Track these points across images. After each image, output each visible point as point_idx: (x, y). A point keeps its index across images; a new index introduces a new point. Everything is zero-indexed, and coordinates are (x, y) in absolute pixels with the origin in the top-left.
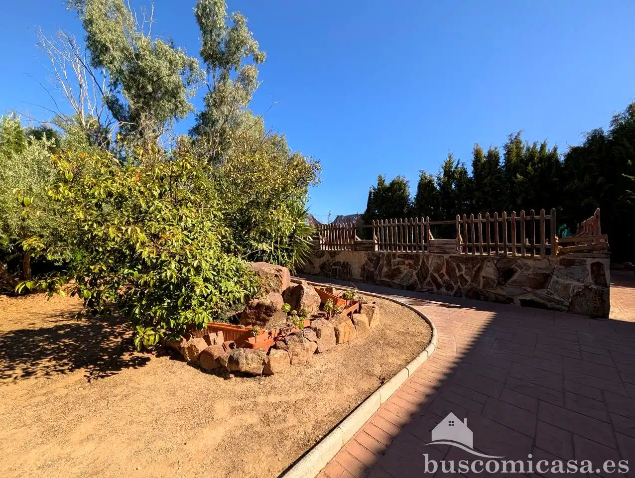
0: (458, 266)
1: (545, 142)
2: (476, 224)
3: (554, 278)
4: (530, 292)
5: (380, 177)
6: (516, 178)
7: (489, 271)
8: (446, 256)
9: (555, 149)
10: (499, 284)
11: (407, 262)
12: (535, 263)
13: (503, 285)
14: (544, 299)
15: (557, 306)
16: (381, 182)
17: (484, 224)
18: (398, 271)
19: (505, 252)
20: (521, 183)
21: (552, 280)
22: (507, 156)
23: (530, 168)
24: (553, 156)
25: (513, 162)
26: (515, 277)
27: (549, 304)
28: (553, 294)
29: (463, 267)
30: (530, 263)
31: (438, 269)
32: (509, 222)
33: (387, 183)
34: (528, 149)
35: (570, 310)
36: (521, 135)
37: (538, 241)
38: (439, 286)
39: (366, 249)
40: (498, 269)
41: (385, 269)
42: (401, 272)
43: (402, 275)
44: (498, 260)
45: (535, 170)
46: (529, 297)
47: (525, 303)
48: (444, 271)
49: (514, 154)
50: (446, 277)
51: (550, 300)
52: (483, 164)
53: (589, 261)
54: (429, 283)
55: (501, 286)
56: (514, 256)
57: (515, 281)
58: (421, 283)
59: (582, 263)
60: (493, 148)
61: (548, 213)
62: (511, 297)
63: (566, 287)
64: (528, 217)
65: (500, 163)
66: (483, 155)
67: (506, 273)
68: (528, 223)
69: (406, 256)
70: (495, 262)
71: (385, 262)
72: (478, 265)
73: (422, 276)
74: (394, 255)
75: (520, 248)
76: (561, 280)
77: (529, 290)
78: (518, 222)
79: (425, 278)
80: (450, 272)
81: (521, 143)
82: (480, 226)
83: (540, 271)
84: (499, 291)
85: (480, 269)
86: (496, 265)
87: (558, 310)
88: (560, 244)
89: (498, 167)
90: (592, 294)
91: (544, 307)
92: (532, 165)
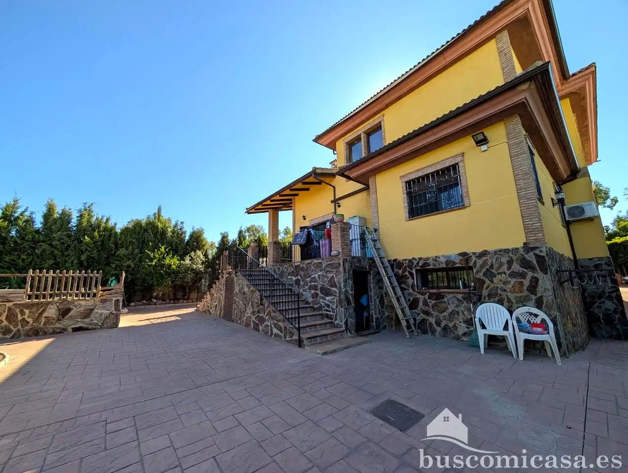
0: (22, 311)
1: (109, 217)
2: (47, 278)
3: (96, 310)
4: (79, 322)
6: (84, 239)
7: (52, 312)
8: (9, 305)
9: (115, 224)
10: (59, 320)
12: (86, 303)
13: (61, 320)
14: (87, 324)
15: (94, 327)
17: (53, 278)
19: (67, 297)
20: (87, 244)
21: (95, 311)
22: (79, 218)
23: (96, 233)
24: (110, 231)
25: (84, 225)
26: (71, 313)
27: (90, 327)
28: (93, 320)
29: (27, 311)
30: (83, 303)
32: (73, 278)
34: (97, 219)
35: (102, 327)
36: (93, 206)
37: (90, 289)
40: (59, 310)
44: (60, 303)
45: (100, 236)
46: (78, 325)
47: (76, 330)
49: (86, 219)
50: (5, 323)
51: (91, 324)
52: (55, 219)
53: (114, 299)
55: (59, 322)
56: (73, 299)
57: (71, 316)
59: (111, 300)
60: (67, 208)
61: (97, 273)
62: (66, 328)
63: (101, 314)
64: (86, 275)
65: (72, 222)
66: (56, 211)
67: (64, 312)
68: (85, 278)
70: (58, 304)
72: (43, 308)
75: (78, 294)
76: (99, 311)
77: (79, 320)
78: (79, 278)
81: (92, 212)
82: (50, 279)
83: (88, 308)
84: (57, 325)
85: (44, 311)
86: (58, 307)
87: (95, 329)
88: (101, 291)
89: (70, 225)
90: (113, 316)
91: (87, 329)
92: (98, 232)
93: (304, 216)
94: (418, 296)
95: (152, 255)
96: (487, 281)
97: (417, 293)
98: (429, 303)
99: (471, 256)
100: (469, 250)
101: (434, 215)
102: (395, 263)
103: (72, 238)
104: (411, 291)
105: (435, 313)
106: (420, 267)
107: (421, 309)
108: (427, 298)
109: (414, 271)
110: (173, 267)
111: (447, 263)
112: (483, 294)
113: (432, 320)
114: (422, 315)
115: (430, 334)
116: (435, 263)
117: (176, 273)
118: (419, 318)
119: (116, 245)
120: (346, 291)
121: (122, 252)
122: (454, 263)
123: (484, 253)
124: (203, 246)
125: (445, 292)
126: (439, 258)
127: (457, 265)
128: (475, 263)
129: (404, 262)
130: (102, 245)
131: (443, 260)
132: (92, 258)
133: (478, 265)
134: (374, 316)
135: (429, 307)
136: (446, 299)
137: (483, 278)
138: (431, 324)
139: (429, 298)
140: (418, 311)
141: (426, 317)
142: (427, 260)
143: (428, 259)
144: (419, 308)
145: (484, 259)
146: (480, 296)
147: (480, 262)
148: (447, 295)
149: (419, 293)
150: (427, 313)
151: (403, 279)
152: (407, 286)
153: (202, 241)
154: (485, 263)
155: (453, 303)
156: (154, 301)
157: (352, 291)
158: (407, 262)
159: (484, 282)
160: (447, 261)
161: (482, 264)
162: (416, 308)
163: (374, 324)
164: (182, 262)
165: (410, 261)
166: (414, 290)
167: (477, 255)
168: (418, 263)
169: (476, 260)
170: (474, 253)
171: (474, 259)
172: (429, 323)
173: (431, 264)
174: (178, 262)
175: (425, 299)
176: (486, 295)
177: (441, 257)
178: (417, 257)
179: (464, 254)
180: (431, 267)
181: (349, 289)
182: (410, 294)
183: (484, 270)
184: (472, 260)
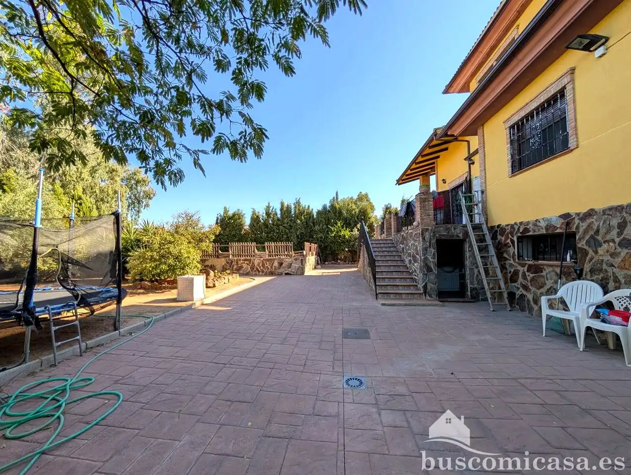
0: (266, 263)
2: (272, 246)
5: (225, 208)
6: (297, 221)
7: (276, 264)
8: (262, 259)
9: (312, 210)
10: (279, 268)
11: (245, 262)
12: (288, 260)
14: (290, 272)
16: (226, 211)
17: (274, 246)
18: (242, 267)
19: (280, 257)
20: (299, 225)
21: (292, 265)
22: (295, 209)
24: (310, 214)
25: (297, 212)
26: (283, 265)
27: (292, 273)
28: (292, 270)
29: (268, 263)
30: (287, 260)
31: (258, 265)
32: (281, 246)
33: (230, 213)
34: (303, 208)
35: (297, 274)
36: (300, 199)
37: (289, 252)
38: (259, 272)
39: (225, 257)
40: (278, 263)
41: (235, 267)
42: (243, 267)
43: (243, 269)
45: (305, 219)
46: (287, 272)
47: (286, 274)
48: (261, 265)
49: (298, 208)
50: (262, 268)
51: (292, 272)
52: (284, 211)
53: (300, 259)
54: (255, 271)
56: (283, 258)
57: (283, 267)
58: (252, 271)
60: (289, 204)
62: (282, 273)
63: (296, 267)
65: (292, 211)
66: (285, 206)
67: (281, 264)
69: (245, 260)
71: (235, 263)
73: (252, 268)
74: (240, 260)
75: (284, 255)
76: (294, 265)
77: (287, 269)
78: (284, 246)
79: (253, 269)
80: (263, 265)
81: (300, 203)
83: (289, 263)
84: (279, 271)
85: (273, 263)
86: (278, 261)
87: (294, 274)
88: (294, 253)
89: (291, 214)
90: (301, 269)
91: (290, 274)
92: (304, 216)
93: (443, 180)
94: (518, 268)
95: (333, 229)
96: (591, 252)
97: (517, 265)
98: (528, 277)
99: (574, 218)
100: (572, 211)
101: (536, 166)
102: (498, 229)
103: (293, 221)
104: (512, 262)
105: (533, 289)
106: (521, 233)
107: (521, 284)
108: (526, 270)
109: (515, 239)
110: (347, 237)
111: (547, 228)
112: (585, 269)
113: (530, 296)
114: (521, 289)
115: (527, 312)
116: (536, 228)
117: (349, 241)
118: (518, 293)
119: (314, 224)
120: (426, 259)
121: (317, 228)
122: (555, 228)
123: (590, 213)
124: (369, 218)
125: (545, 265)
126: (539, 222)
127: (558, 231)
128: (578, 228)
129: (507, 228)
130: (307, 224)
131: (543, 224)
132: (303, 233)
133: (581, 230)
134: (469, 286)
135: (528, 281)
136: (544, 273)
137: (586, 247)
138: (528, 300)
139: (527, 271)
140: (518, 284)
141: (524, 292)
142: (527, 225)
143: (528, 223)
144: (519, 282)
145: (588, 221)
146: (582, 270)
147: (584, 225)
148: (545, 267)
149: (519, 264)
150: (526, 288)
151: (505, 248)
152: (509, 256)
153: (368, 215)
154: (589, 226)
155: (551, 279)
156: (339, 261)
157: (434, 258)
158: (509, 227)
159: (587, 253)
160: (547, 226)
161: (586, 229)
162: (515, 281)
163: (469, 293)
164: (352, 233)
165: (512, 226)
166: (514, 260)
167: (580, 216)
168: (519, 229)
169: (579, 224)
170: (578, 214)
171: (577, 221)
172: (527, 299)
173: (531, 229)
174: (349, 233)
175: (524, 273)
176: (588, 270)
177: (541, 221)
178: (518, 221)
179: (566, 216)
180: (531, 233)
181: (430, 258)
182: (511, 265)
183: (587, 237)
184: (575, 223)
